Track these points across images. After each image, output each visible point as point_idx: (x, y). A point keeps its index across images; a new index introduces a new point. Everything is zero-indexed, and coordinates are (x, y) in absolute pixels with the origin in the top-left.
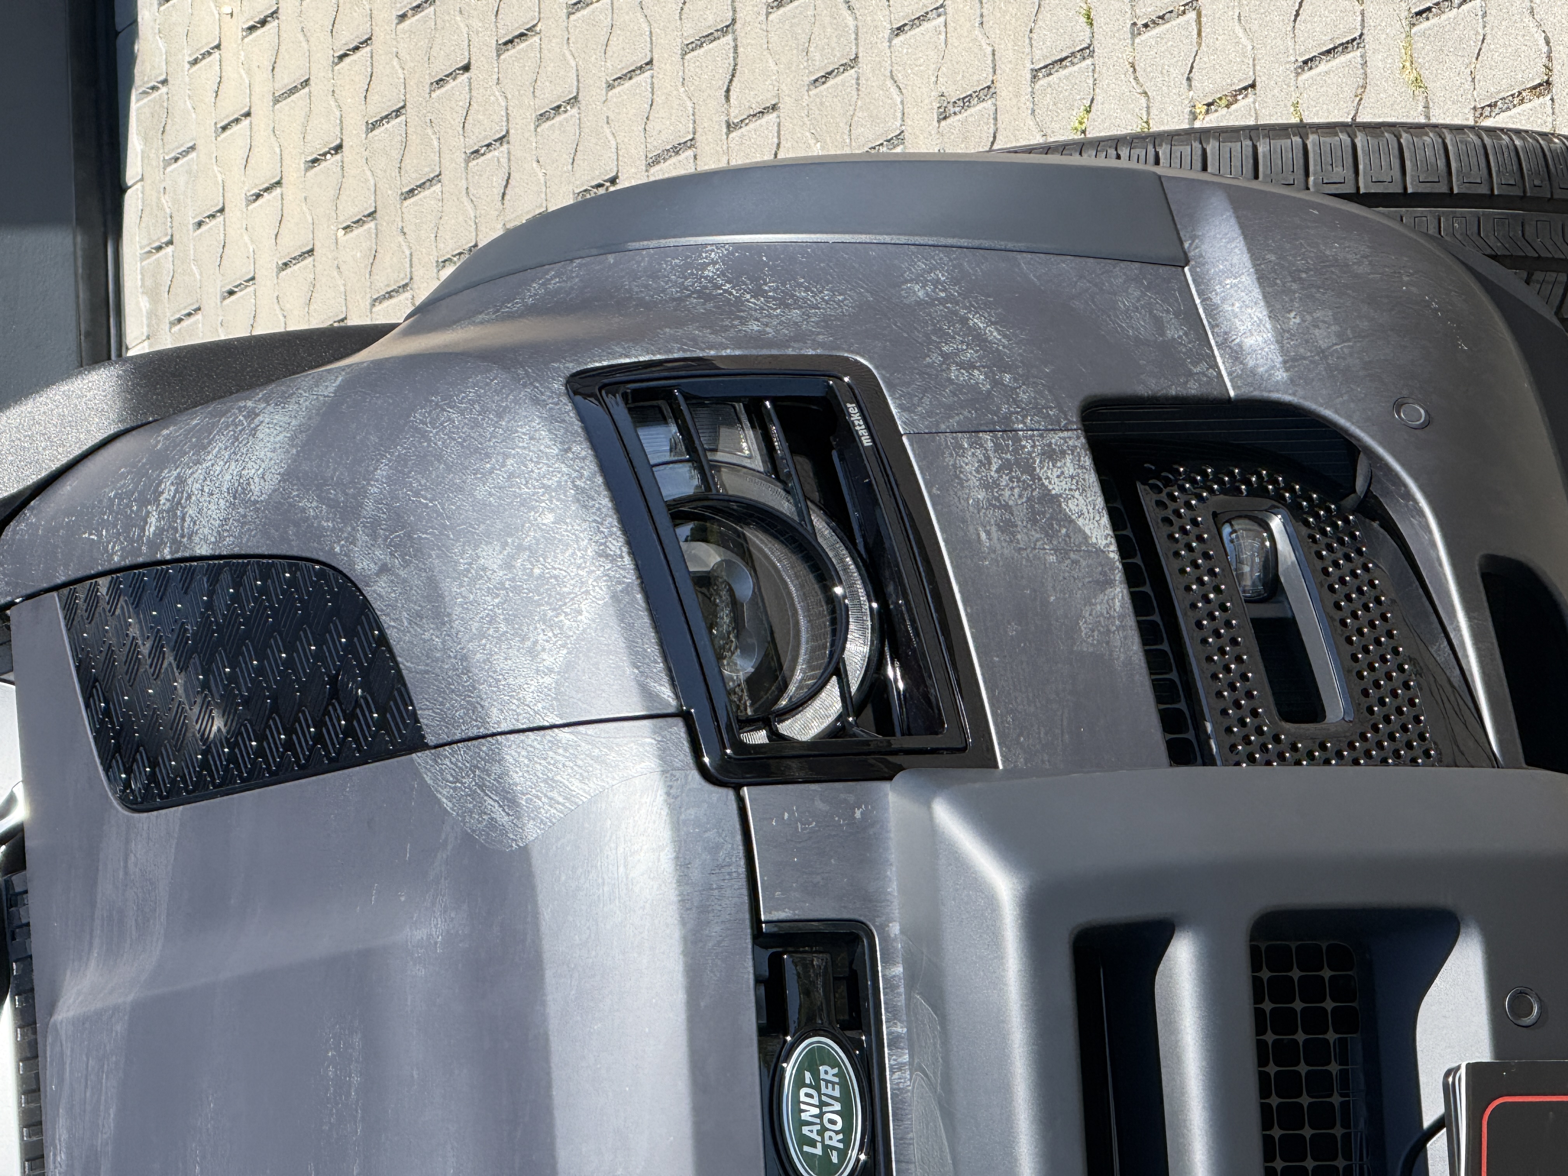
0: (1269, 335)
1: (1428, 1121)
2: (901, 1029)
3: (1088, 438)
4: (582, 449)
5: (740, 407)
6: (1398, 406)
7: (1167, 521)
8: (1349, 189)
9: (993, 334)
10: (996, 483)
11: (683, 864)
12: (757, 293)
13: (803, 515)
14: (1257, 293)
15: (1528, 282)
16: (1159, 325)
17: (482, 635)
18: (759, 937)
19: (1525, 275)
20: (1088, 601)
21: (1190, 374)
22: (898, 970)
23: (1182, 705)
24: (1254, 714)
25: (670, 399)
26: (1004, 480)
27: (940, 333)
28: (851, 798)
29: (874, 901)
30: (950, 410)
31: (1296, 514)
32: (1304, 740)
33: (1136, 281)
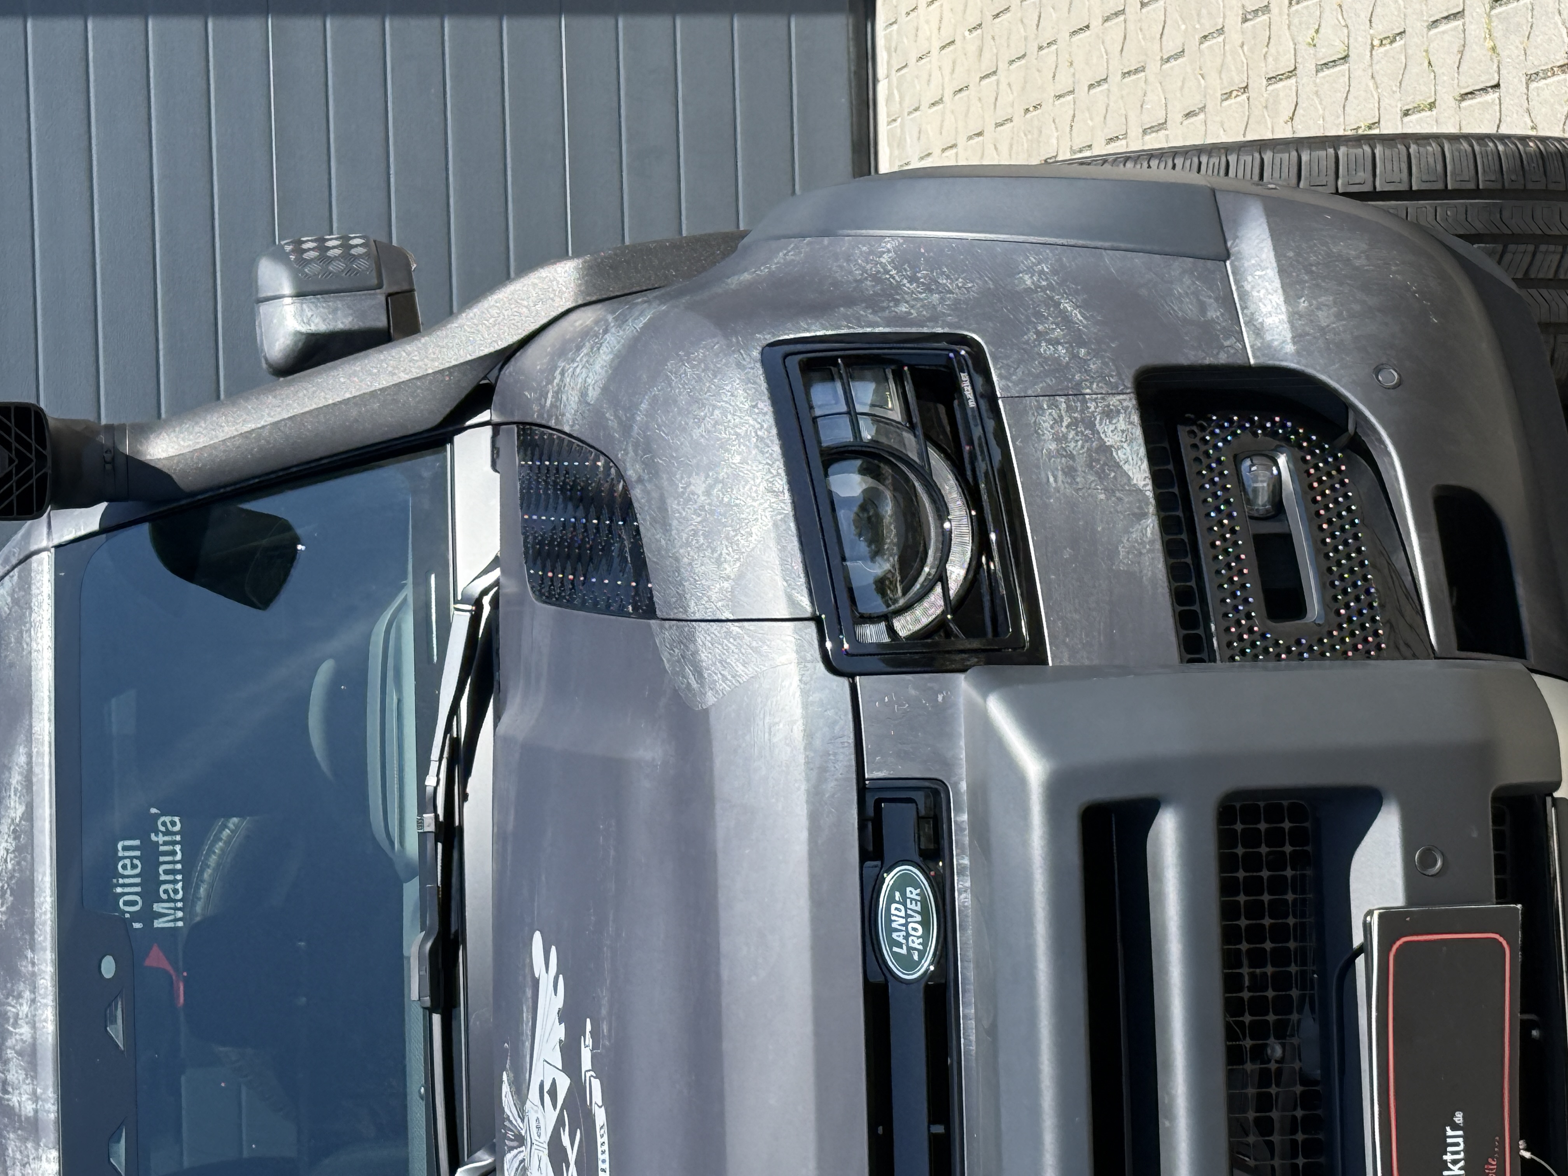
0: (1284, 317)
1: (1356, 946)
2: (965, 860)
3: (1139, 397)
4: (766, 406)
5: (888, 370)
6: (1378, 370)
7: (1197, 460)
9: (1077, 315)
10: (1065, 437)
11: (809, 735)
12: (913, 279)
13: (925, 457)
14: (1277, 284)
16: (1203, 308)
17: (688, 544)
18: (862, 789)
20: (1126, 531)
21: (1222, 347)
22: (965, 817)
23: (1196, 607)
24: (1248, 617)
25: (836, 364)
26: (1071, 435)
27: (1038, 315)
28: (936, 686)
29: (949, 765)
30: (1036, 377)
31: (1296, 451)
32: (1285, 637)
33: (1189, 272)
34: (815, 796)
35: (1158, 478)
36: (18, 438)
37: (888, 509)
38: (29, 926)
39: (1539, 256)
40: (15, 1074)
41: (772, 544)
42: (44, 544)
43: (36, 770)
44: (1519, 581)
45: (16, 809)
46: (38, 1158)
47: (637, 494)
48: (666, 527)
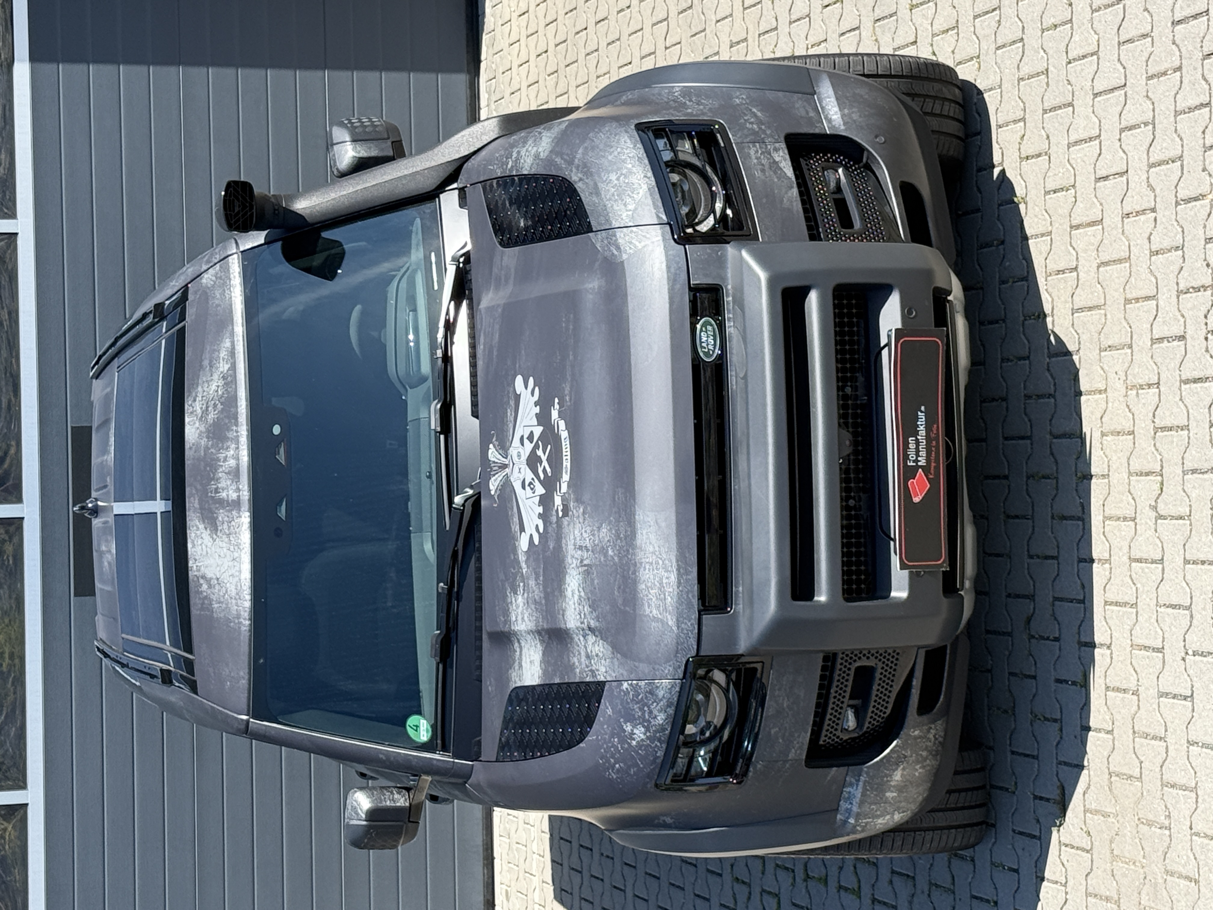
0: (839, 116)
1: (882, 345)
2: (731, 316)
3: (787, 145)
4: (640, 146)
5: (685, 134)
6: (876, 137)
7: (809, 169)
8: (861, 73)
9: (759, 114)
10: (760, 158)
11: (668, 267)
12: (690, 101)
13: (704, 166)
14: (836, 103)
15: (913, 101)
16: (807, 113)
17: (610, 199)
18: (690, 289)
19: (912, 98)
20: (786, 193)
21: (816, 127)
22: (730, 299)
23: (813, 223)
24: (834, 226)
25: (666, 131)
26: (762, 157)
27: (744, 113)
28: (717, 249)
29: (724, 279)
30: (747, 136)
31: (846, 168)
32: (849, 234)
33: (801, 99)
34: (671, 291)
35: (796, 177)
38: (232, 418)
39: (926, 103)
40: (227, 483)
41: (649, 196)
42: (235, 251)
43: (236, 348)
44: (929, 220)
46: (239, 518)
47: (579, 186)
48: (598, 193)
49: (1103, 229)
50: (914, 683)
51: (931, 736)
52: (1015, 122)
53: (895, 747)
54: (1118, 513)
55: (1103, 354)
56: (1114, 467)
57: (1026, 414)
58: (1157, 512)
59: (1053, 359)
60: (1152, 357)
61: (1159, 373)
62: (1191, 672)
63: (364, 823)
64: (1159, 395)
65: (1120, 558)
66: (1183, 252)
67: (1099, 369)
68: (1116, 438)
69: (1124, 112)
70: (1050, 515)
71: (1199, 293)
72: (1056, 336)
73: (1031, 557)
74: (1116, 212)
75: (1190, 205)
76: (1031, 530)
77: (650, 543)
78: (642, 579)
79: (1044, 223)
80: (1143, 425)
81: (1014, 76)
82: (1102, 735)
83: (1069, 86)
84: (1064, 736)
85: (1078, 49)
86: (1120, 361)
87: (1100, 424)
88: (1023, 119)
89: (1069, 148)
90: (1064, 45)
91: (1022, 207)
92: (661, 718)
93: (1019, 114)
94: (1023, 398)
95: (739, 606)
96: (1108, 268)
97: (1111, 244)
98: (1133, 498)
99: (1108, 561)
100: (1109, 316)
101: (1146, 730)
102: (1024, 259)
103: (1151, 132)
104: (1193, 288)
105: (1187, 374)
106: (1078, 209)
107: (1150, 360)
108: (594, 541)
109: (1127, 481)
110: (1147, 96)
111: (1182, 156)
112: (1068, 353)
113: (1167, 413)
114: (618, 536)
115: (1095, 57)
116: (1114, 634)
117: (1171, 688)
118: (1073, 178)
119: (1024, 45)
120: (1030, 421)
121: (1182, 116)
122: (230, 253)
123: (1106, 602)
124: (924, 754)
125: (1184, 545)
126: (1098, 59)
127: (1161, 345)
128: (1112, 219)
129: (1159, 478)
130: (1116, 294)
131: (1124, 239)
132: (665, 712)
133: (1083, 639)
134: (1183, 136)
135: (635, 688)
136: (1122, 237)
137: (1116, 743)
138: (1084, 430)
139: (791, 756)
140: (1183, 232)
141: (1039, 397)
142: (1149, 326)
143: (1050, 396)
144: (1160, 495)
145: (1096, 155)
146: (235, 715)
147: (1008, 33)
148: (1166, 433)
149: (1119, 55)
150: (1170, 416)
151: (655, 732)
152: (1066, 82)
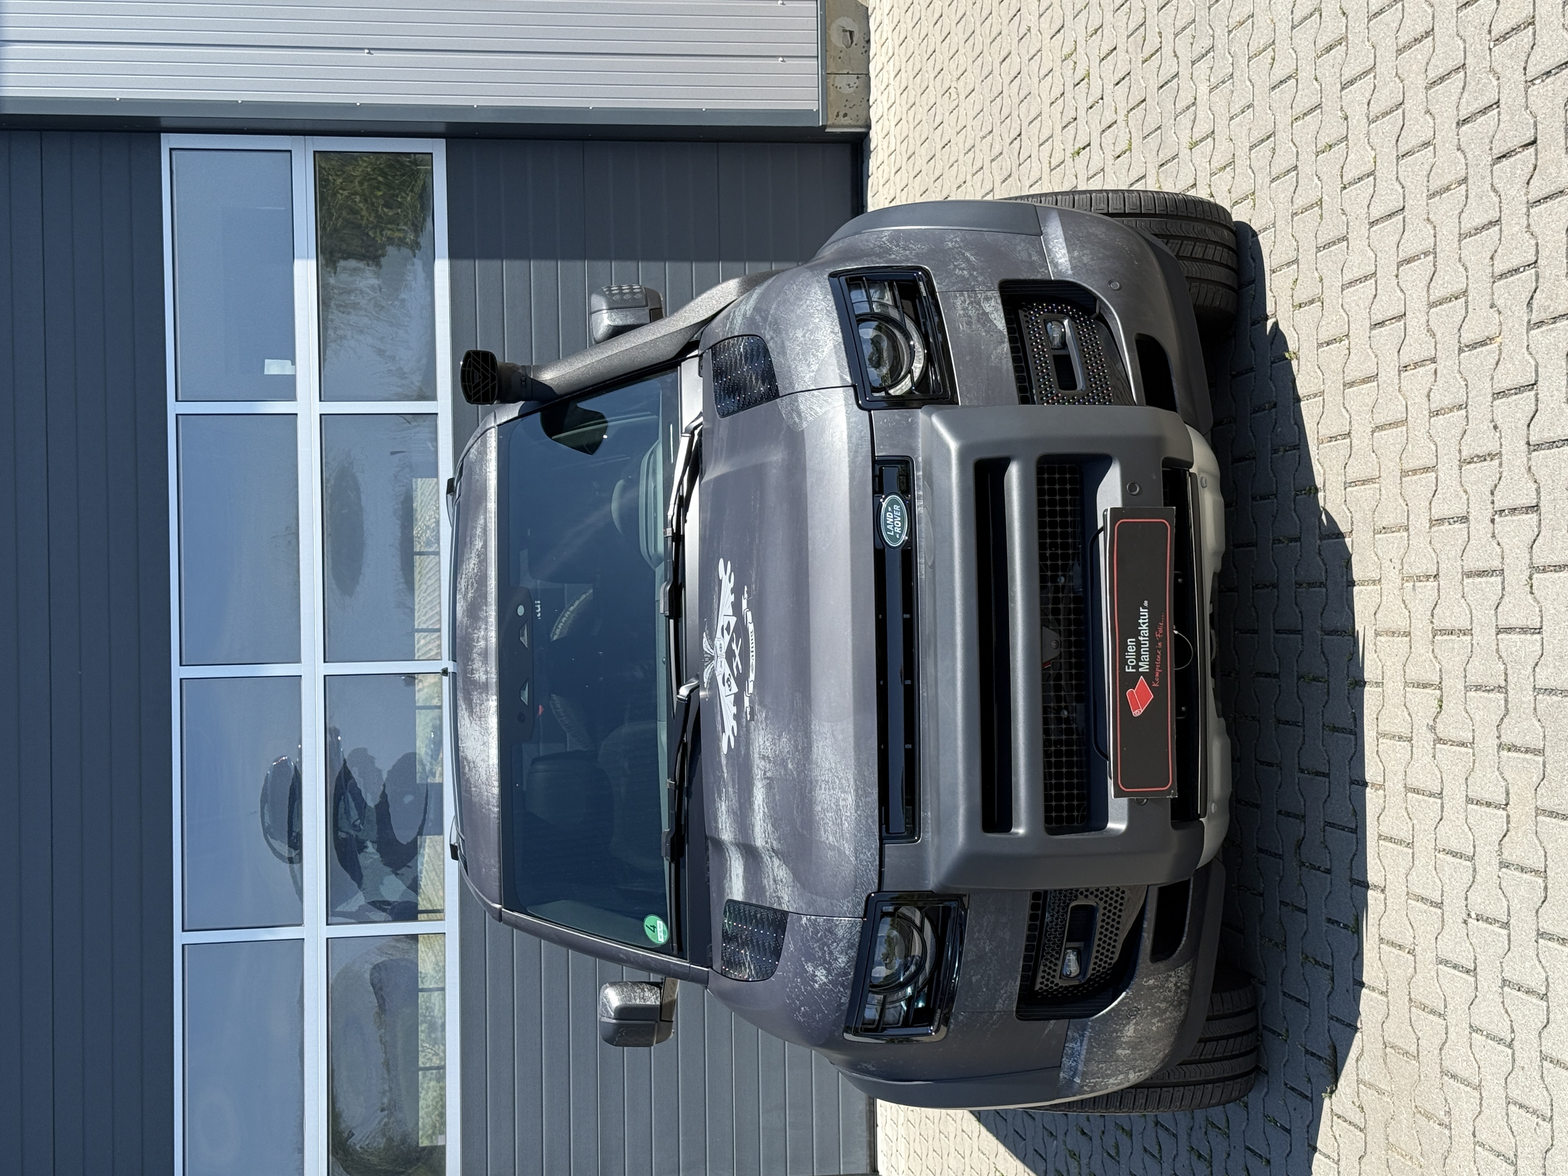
0: (1067, 259)
1: (1100, 526)
2: (921, 493)
3: (1001, 292)
4: (830, 297)
5: (886, 283)
6: (1110, 283)
7: (1027, 322)
8: (1105, 211)
9: (972, 258)
10: (967, 308)
11: (850, 437)
12: (897, 245)
13: (903, 320)
14: (1064, 245)
15: (1167, 244)
16: (1030, 256)
17: (795, 359)
18: (875, 462)
19: (1165, 241)
20: (995, 349)
21: (1039, 272)
22: (921, 473)
23: (1027, 384)
24: (1050, 387)
25: (863, 281)
26: (970, 307)
27: (955, 258)
28: (908, 415)
29: (914, 450)
30: (954, 284)
31: (1072, 319)
32: (1067, 396)
33: (1024, 241)
34: (852, 464)
35: (1010, 331)
36: (483, 367)
37: (885, 344)
38: (485, 596)
39: (1183, 246)
40: (477, 664)
41: (834, 354)
42: (493, 424)
43: (489, 524)
44: (1174, 379)
45: (479, 544)
46: (488, 700)
47: (771, 345)
48: (784, 354)
49: (1378, 385)
50: (1145, 926)
51: (1171, 985)
52: (1288, 264)
53: (1123, 999)
54: (1393, 729)
55: (1376, 536)
56: (1388, 674)
57: (1296, 604)
58: (1436, 734)
59: (1325, 542)
60: (1430, 543)
61: (1438, 562)
62: (1474, 941)
63: (614, 1021)
64: (1438, 590)
65: (1395, 785)
66: (1467, 411)
67: (1373, 555)
68: (1391, 639)
69: (1402, 242)
70: (1321, 724)
71: (1485, 463)
72: (1327, 514)
73: (1302, 771)
74: (1392, 365)
75: (1475, 352)
76: (1301, 739)
77: (826, 759)
78: (819, 799)
79: (1316, 381)
80: (1421, 626)
81: (1288, 210)
82: (1375, 995)
83: (1344, 217)
84: (1335, 988)
85: (1354, 171)
86: (1396, 545)
87: (1373, 622)
88: (1296, 261)
89: (1343, 290)
90: (1338, 167)
91: (1294, 363)
92: (842, 961)
93: (1292, 255)
94: (1294, 587)
95: (928, 834)
96: (1383, 433)
97: (1387, 404)
98: (1409, 714)
99: (1382, 787)
100: (1383, 492)
101: (1423, 1001)
102: (1296, 423)
103: (1431, 264)
104: (1478, 456)
105: (1471, 564)
106: (1351, 365)
107: (1428, 546)
108: (775, 751)
109: (1402, 692)
110: (1428, 219)
111: (1466, 291)
112: (1340, 535)
113: (1448, 613)
114: (796, 747)
115: (1372, 178)
116: (1388, 876)
117: (1451, 955)
118: (1347, 326)
119: (1298, 174)
120: (1300, 612)
121: (1468, 239)
122: (488, 427)
123: (1380, 836)
124: (1163, 1005)
125: (1467, 779)
126: (1375, 179)
127: (1441, 527)
128: (1389, 374)
129: (1438, 692)
130: (1391, 465)
131: (1400, 397)
132: (847, 954)
133: (1355, 877)
134: (1468, 264)
135: (814, 924)
136: (1398, 394)
137: (1391, 1007)
138: (1357, 628)
139: (999, 1006)
140: (1466, 385)
141: (1311, 585)
142: (1428, 504)
143: (1322, 584)
144: (1439, 713)
145: (1371, 297)
146: (490, 903)
147: (1282, 163)
148: (1445, 637)
149: (1397, 173)
150: (1451, 617)
151: (837, 975)
152: (1340, 211)
